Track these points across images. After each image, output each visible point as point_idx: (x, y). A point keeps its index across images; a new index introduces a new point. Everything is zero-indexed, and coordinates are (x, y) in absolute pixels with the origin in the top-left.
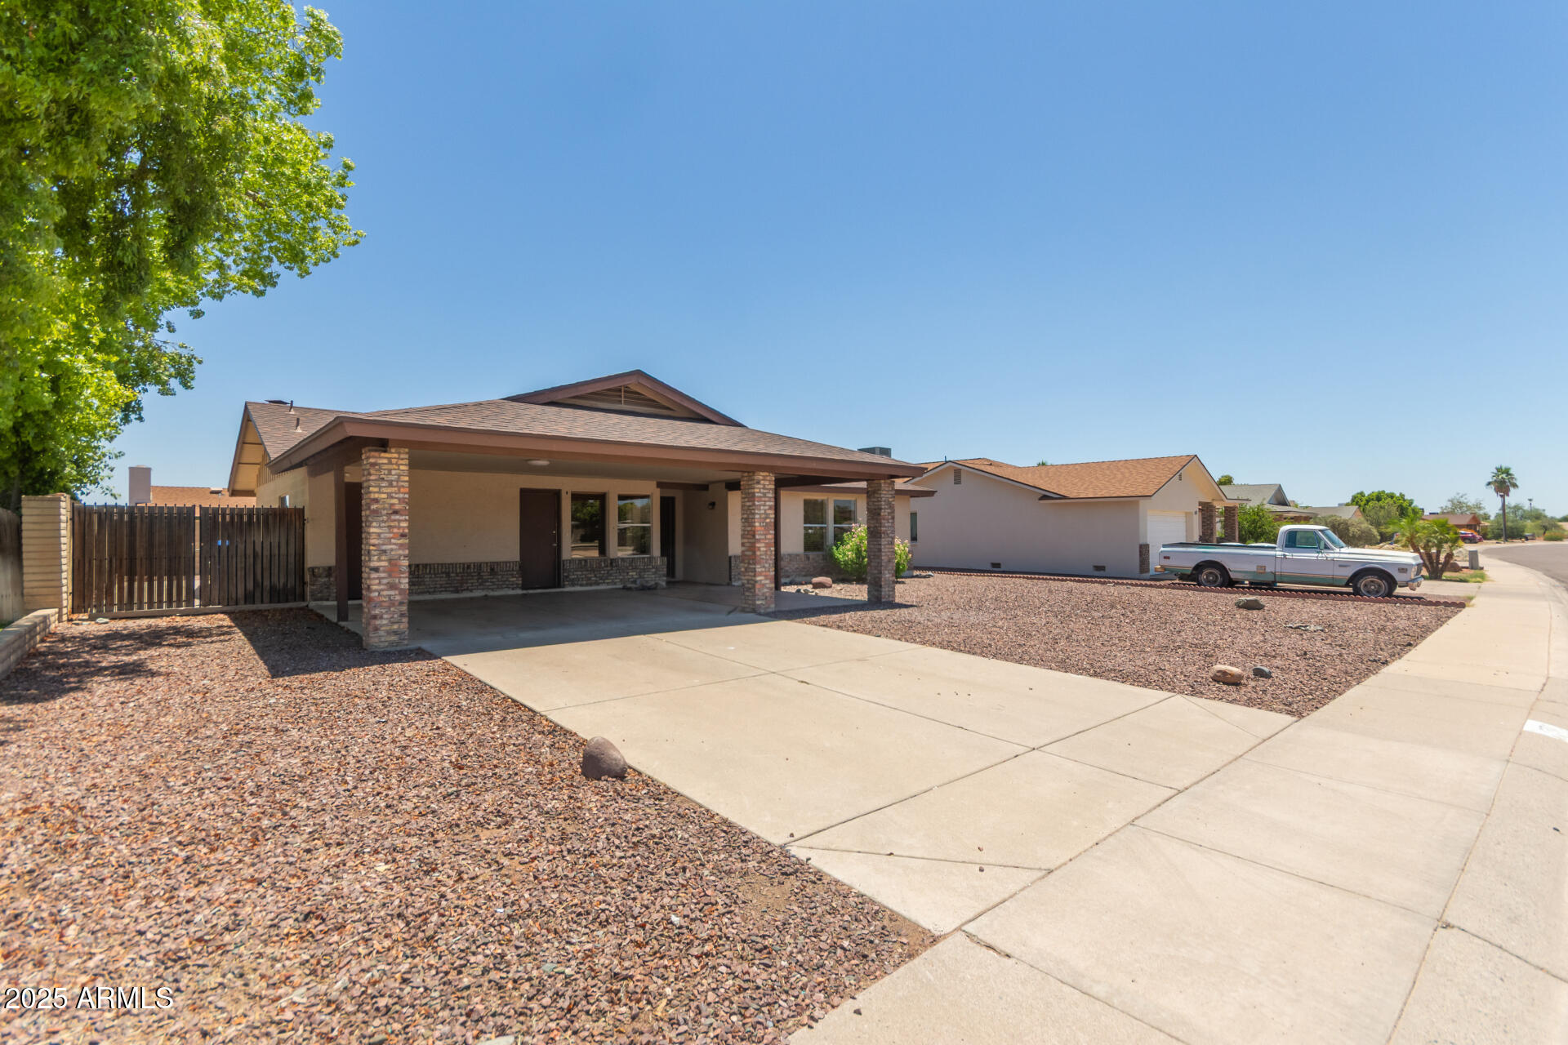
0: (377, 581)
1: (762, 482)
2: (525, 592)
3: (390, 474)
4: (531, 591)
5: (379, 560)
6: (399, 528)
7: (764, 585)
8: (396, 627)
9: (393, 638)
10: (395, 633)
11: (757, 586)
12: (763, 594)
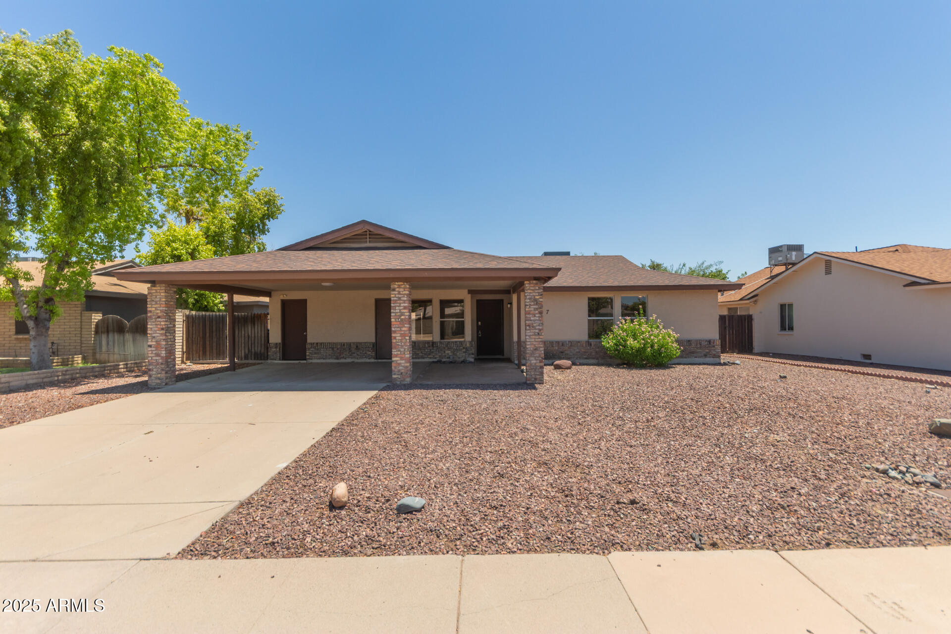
0: (151, 352)
1: (397, 289)
2: (376, 361)
3: (156, 298)
4: (380, 361)
5: (152, 341)
6: (160, 325)
7: (399, 364)
8: (159, 375)
9: (158, 381)
10: (159, 379)
11: (393, 364)
12: (399, 371)
